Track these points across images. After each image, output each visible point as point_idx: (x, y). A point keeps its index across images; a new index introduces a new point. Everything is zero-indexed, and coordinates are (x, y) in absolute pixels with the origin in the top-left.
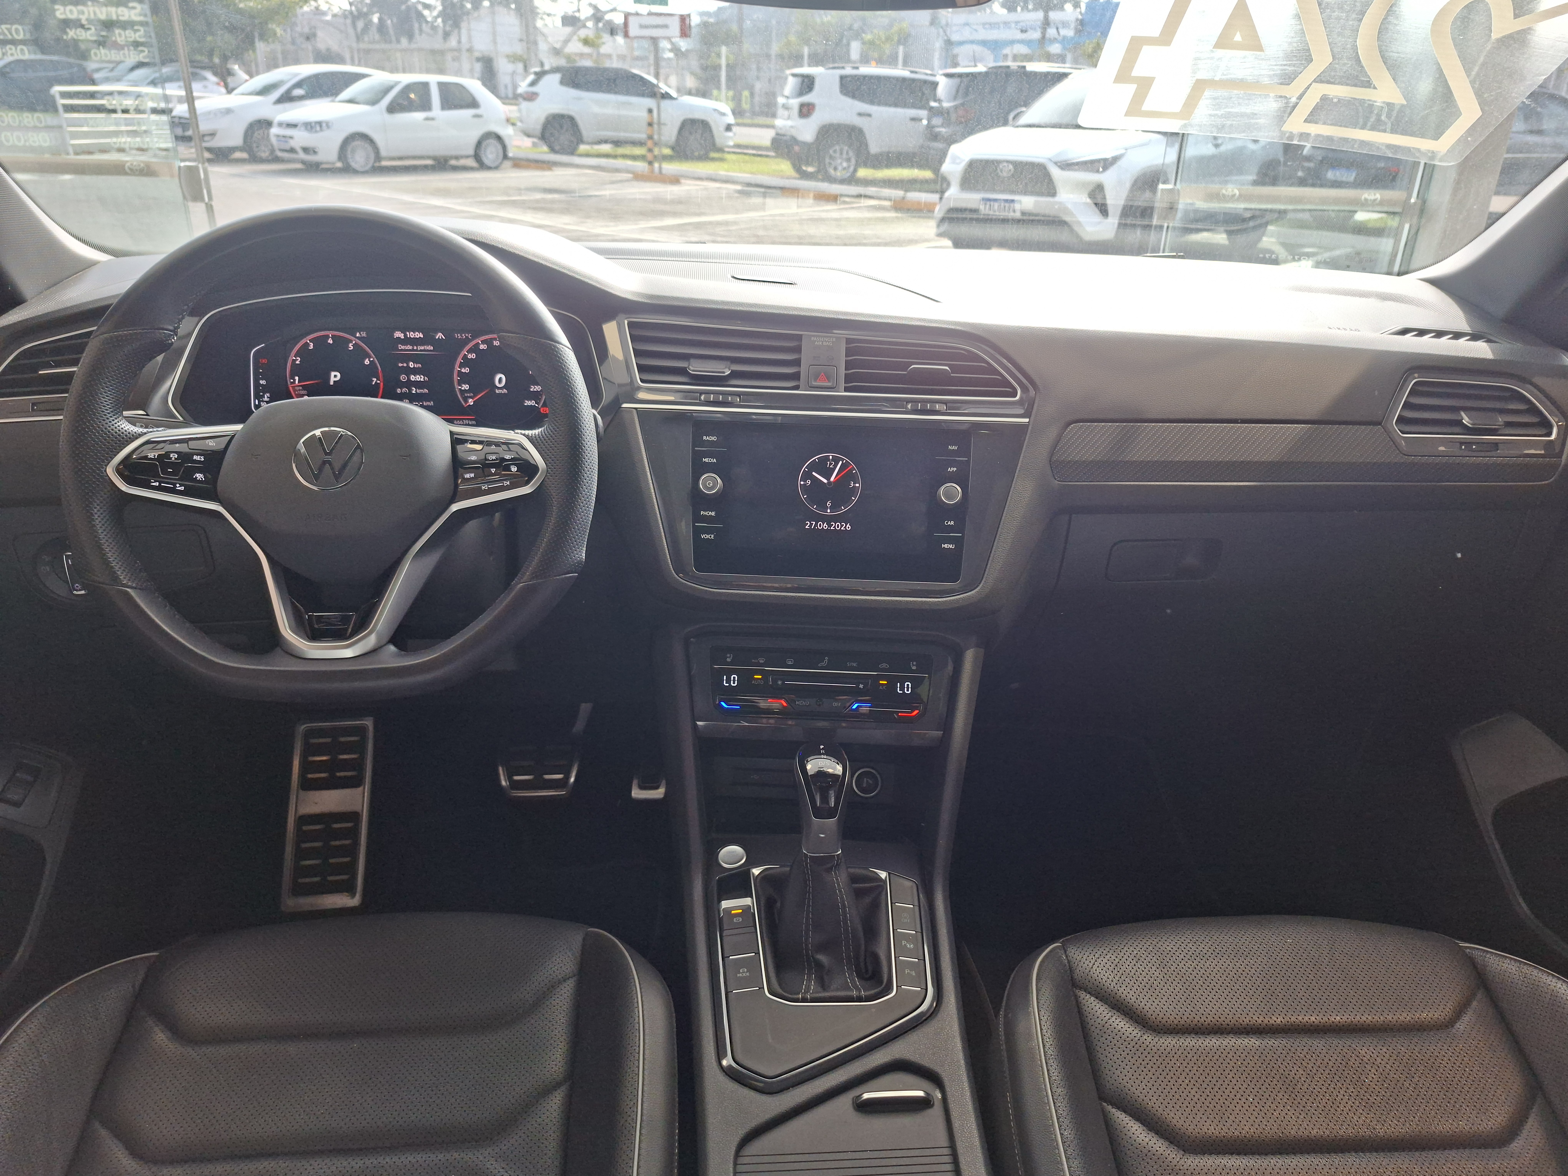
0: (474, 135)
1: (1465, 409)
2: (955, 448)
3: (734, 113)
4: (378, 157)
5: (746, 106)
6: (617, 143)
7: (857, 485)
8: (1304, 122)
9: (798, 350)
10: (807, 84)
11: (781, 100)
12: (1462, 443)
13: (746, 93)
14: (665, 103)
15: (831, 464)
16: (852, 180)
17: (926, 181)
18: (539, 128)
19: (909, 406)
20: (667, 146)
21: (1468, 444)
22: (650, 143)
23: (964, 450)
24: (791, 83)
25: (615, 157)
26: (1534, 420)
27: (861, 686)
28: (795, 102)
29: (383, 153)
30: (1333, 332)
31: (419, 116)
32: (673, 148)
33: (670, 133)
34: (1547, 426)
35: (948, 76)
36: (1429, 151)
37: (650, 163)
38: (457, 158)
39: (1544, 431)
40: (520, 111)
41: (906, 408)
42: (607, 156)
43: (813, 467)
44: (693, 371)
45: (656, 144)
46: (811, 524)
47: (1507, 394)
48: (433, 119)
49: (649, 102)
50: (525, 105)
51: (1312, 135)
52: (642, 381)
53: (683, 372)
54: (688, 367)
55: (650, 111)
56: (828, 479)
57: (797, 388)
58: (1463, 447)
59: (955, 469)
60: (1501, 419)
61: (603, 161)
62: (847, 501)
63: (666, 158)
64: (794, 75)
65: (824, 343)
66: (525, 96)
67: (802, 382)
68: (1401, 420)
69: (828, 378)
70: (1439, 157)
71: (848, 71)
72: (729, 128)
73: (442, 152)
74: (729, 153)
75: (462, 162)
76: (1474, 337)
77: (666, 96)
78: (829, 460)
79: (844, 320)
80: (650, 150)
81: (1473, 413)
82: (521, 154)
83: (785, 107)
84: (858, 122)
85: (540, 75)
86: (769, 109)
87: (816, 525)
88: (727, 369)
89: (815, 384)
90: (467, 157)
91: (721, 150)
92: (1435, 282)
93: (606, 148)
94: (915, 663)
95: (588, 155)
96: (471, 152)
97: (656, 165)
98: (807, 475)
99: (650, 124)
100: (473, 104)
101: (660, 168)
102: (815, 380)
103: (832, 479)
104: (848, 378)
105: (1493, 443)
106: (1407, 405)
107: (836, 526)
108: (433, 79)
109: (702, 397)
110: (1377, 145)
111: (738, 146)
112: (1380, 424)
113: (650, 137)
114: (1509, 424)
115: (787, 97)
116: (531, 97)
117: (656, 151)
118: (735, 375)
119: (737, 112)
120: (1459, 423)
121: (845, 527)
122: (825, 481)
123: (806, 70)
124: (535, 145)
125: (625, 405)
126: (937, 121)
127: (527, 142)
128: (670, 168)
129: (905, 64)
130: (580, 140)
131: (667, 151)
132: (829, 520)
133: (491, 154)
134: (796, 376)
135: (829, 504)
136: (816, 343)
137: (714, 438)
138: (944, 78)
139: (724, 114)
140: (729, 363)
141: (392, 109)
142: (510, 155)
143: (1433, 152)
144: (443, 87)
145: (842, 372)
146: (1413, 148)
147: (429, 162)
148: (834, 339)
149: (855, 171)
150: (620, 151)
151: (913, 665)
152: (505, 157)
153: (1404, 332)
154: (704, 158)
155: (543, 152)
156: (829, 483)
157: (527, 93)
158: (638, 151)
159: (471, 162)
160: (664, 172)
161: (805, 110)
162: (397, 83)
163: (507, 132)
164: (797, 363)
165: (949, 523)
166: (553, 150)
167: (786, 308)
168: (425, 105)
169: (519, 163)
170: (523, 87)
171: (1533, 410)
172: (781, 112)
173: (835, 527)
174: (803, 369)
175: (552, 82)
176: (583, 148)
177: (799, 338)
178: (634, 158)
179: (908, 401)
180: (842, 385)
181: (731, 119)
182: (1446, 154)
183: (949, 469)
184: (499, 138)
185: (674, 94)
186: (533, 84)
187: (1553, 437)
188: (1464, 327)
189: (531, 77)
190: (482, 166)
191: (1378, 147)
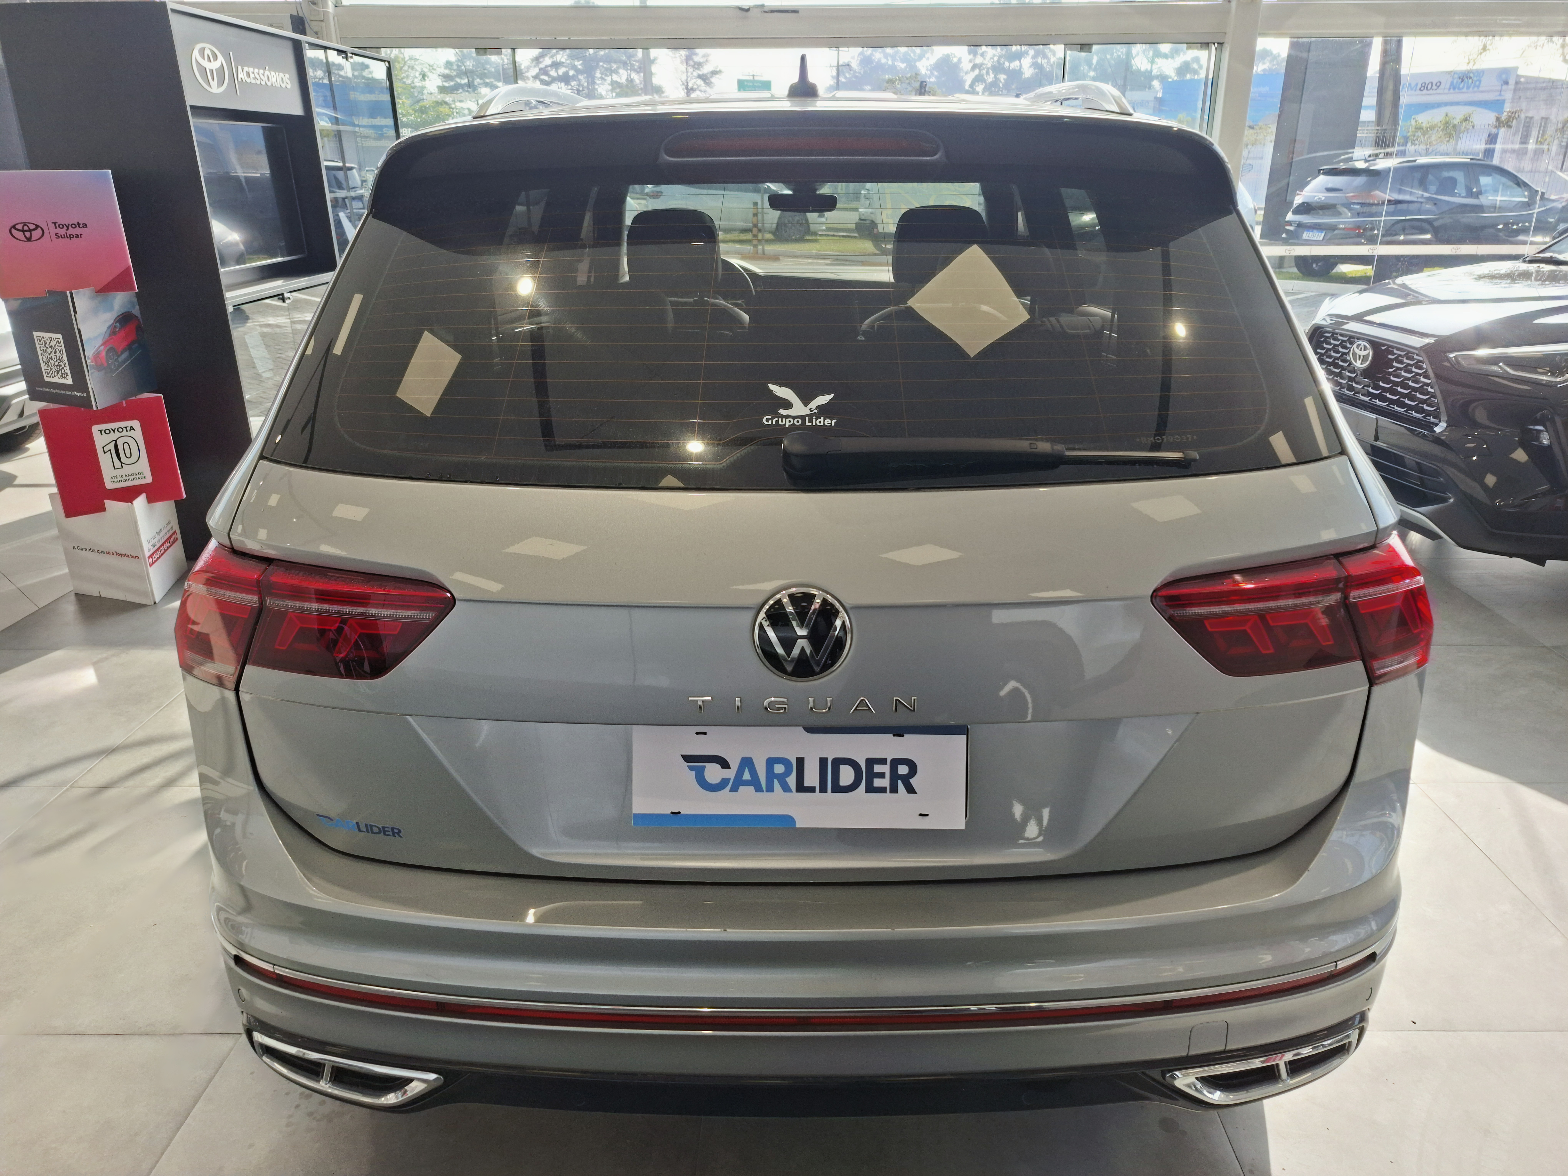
20: (770, 232)
22: (755, 230)
25: (726, 242)
32: (774, 233)
37: (755, 246)
45: (760, 231)
55: (755, 204)
63: (768, 241)
66: (651, 194)
74: (821, 235)
80: (755, 236)
91: (815, 234)
97: (760, 247)
99: (755, 215)
101: (763, 250)
111: (829, 229)
113: (755, 225)
117: (760, 237)
128: (771, 249)
131: (769, 236)
150: (729, 237)
154: (801, 240)
157: (653, 192)
158: (745, 237)
160: (766, 252)
178: (742, 242)
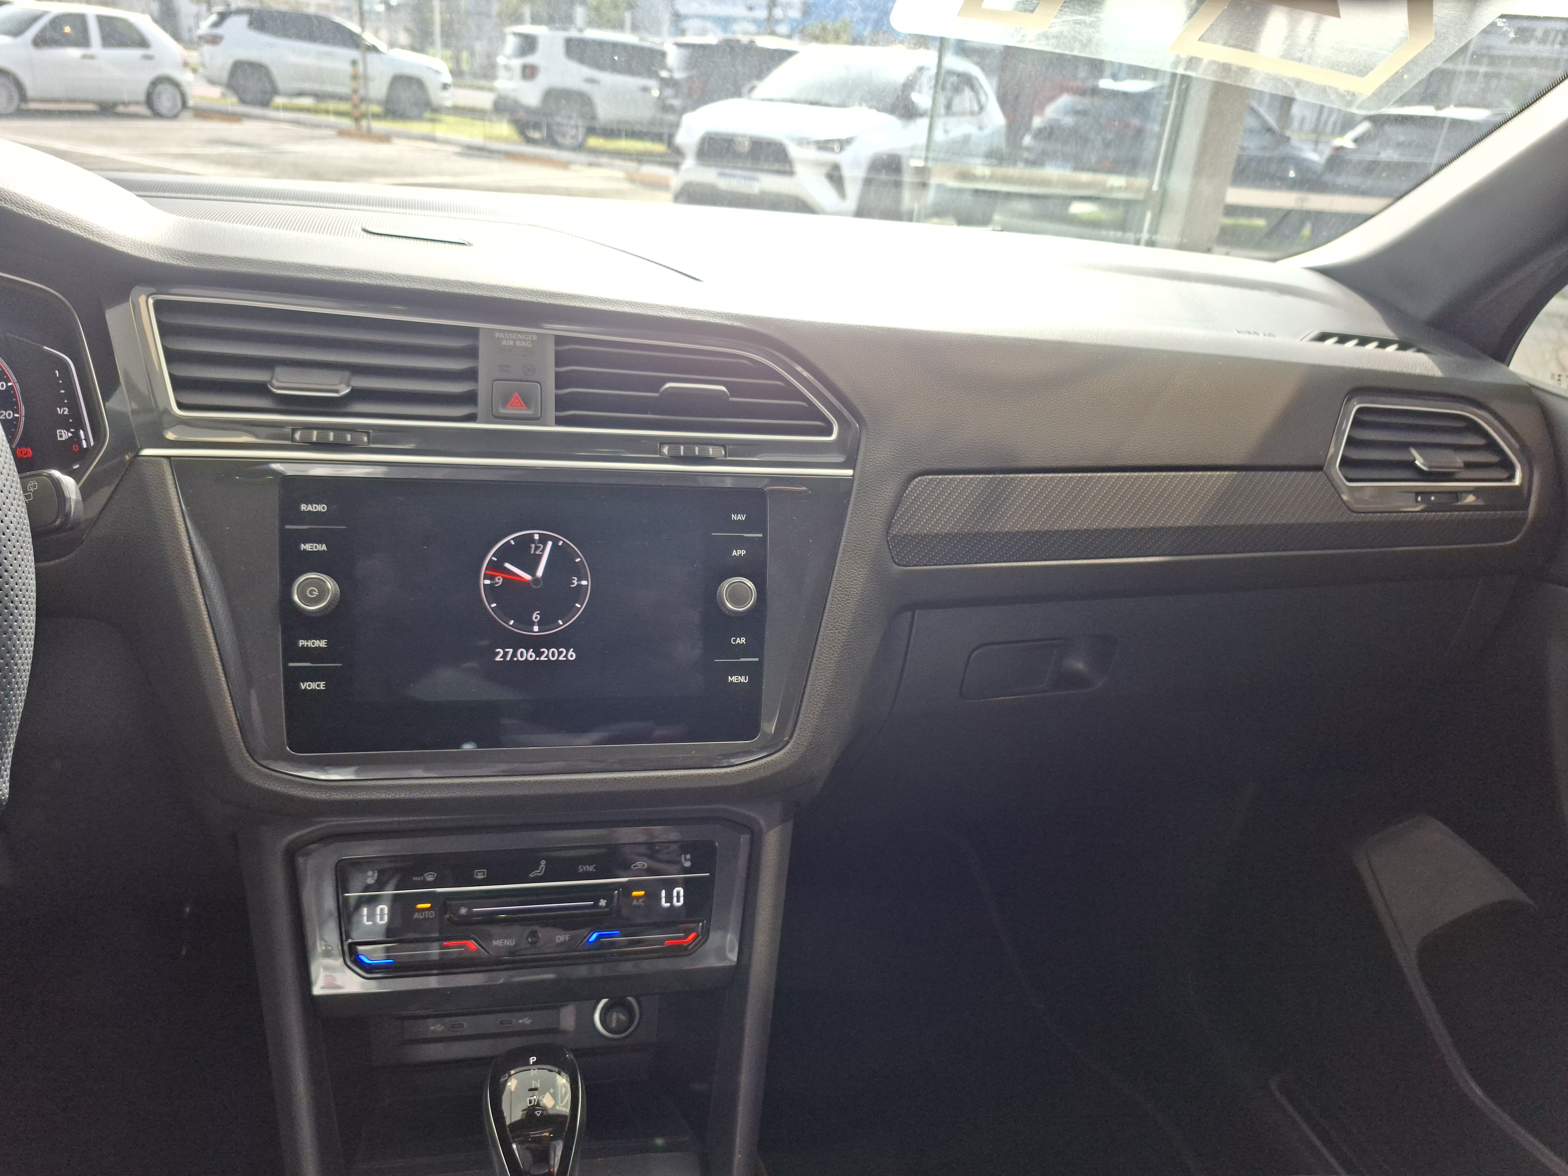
0: (146, 77)
1: (1418, 446)
2: (741, 517)
3: (452, 72)
4: (23, 97)
5: (465, 67)
6: (318, 96)
7: (584, 583)
8: (1199, 40)
9: (472, 353)
10: (528, 44)
11: (501, 60)
12: (1418, 494)
13: (465, 55)
14: (371, 57)
15: (537, 548)
16: (580, 148)
17: (661, 155)
18: (224, 75)
19: (665, 450)
20: (376, 103)
21: (1425, 494)
22: (355, 99)
23: (757, 522)
24: (511, 43)
25: (316, 111)
26: (1494, 459)
27: (603, 903)
28: (517, 63)
29: (31, 92)
30: (1246, 337)
31: (74, 53)
32: (383, 106)
33: (378, 89)
34: (1507, 466)
35: (680, 45)
36: (1348, 92)
37: (357, 120)
38: (126, 104)
39: (1505, 475)
40: (202, 55)
41: (660, 452)
42: (308, 110)
43: (506, 554)
44: (279, 388)
45: (362, 99)
46: (506, 654)
47: (1461, 424)
48: (92, 57)
49: (353, 54)
50: (207, 49)
51: (1205, 61)
52: (181, 406)
53: (261, 389)
54: (270, 382)
55: (354, 63)
56: (532, 572)
57: (471, 418)
58: (1419, 499)
59: (743, 552)
60: (1459, 459)
61: (302, 116)
62: (567, 611)
64: (515, 34)
65: (518, 343)
66: (207, 39)
67: (481, 408)
68: (1346, 462)
69: (526, 402)
70: (1359, 102)
71: (573, 33)
72: (445, 87)
73: (108, 96)
74: (447, 113)
75: (132, 109)
76: (1404, 346)
77: (374, 49)
78: (533, 541)
79: (550, 305)
80: (355, 106)
81: (1429, 452)
82: (205, 104)
83: (507, 68)
84: (586, 88)
85: (223, 17)
86: (488, 72)
87: (514, 655)
88: (343, 386)
89: (503, 411)
90: (137, 103)
91: (437, 110)
92: (1326, 272)
93: (307, 102)
94: (688, 857)
95: (286, 108)
96: (142, 97)
97: (364, 122)
98: (496, 568)
99: (355, 77)
100: (143, 43)
101: (368, 126)
102: (504, 405)
103: (540, 573)
104: (561, 403)
105: (1450, 492)
106: (1351, 442)
107: (549, 654)
108: (92, 11)
109: (297, 436)
110: (1285, 80)
111: (456, 107)
112: (1319, 468)
113: (355, 91)
114: (1468, 465)
115: (508, 57)
116: (215, 40)
117: (363, 108)
118: (357, 395)
119: (456, 73)
120: (1411, 465)
121: (566, 656)
122: (528, 577)
123: (527, 29)
124: (224, 95)
125: (146, 452)
126: (669, 92)
127: (215, 92)
129: (635, 28)
130: (275, 92)
131: (376, 109)
132: (536, 644)
133: (166, 100)
134: (470, 398)
135: (536, 617)
136: (504, 343)
137: (321, 508)
138: (675, 48)
139: (437, 72)
140: (347, 374)
141: (40, 42)
142: (191, 103)
143: (1354, 95)
144: (102, 21)
145: (551, 391)
146: (1330, 87)
147: (90, 107)
148: (535, 337)
149: (584, 140)
150: (323, 106)
151: (686, 860)
152: (184, 105)
153: (1323, 337)
154: (418, 117)
155: (231, 103)
156: (536, 580)
157: (209, 35)
158: (344, 107)
159: (143, 110)
160: (372, 130)
161: (528, 71)
162: (45, 13)
163: (186, 77)
164: (471, 375)
165: (738, 641)
166: (243, 101)
167: (446, 282)
168: (82, 40)
169: (203, 113)
170: (204, 27)
171: (1492, 446)
172: (501, 73)
173: (547, 656)
174: (482, 387)
175: (237, 24)
176: (279, 100)
177: (474, 333)
178: (339, 114)
179: (664, 441)
180: (552, 413)
181: (448, 78)
182: (1369, 98)
183: (734, 553)
184: (176, 84)
185: (382, 46)
186: (216, 25)
187: (1517, 481)
188: (1387, 333)
189: (213, 18)
190: (157, 115)
191: (1286, 84)
